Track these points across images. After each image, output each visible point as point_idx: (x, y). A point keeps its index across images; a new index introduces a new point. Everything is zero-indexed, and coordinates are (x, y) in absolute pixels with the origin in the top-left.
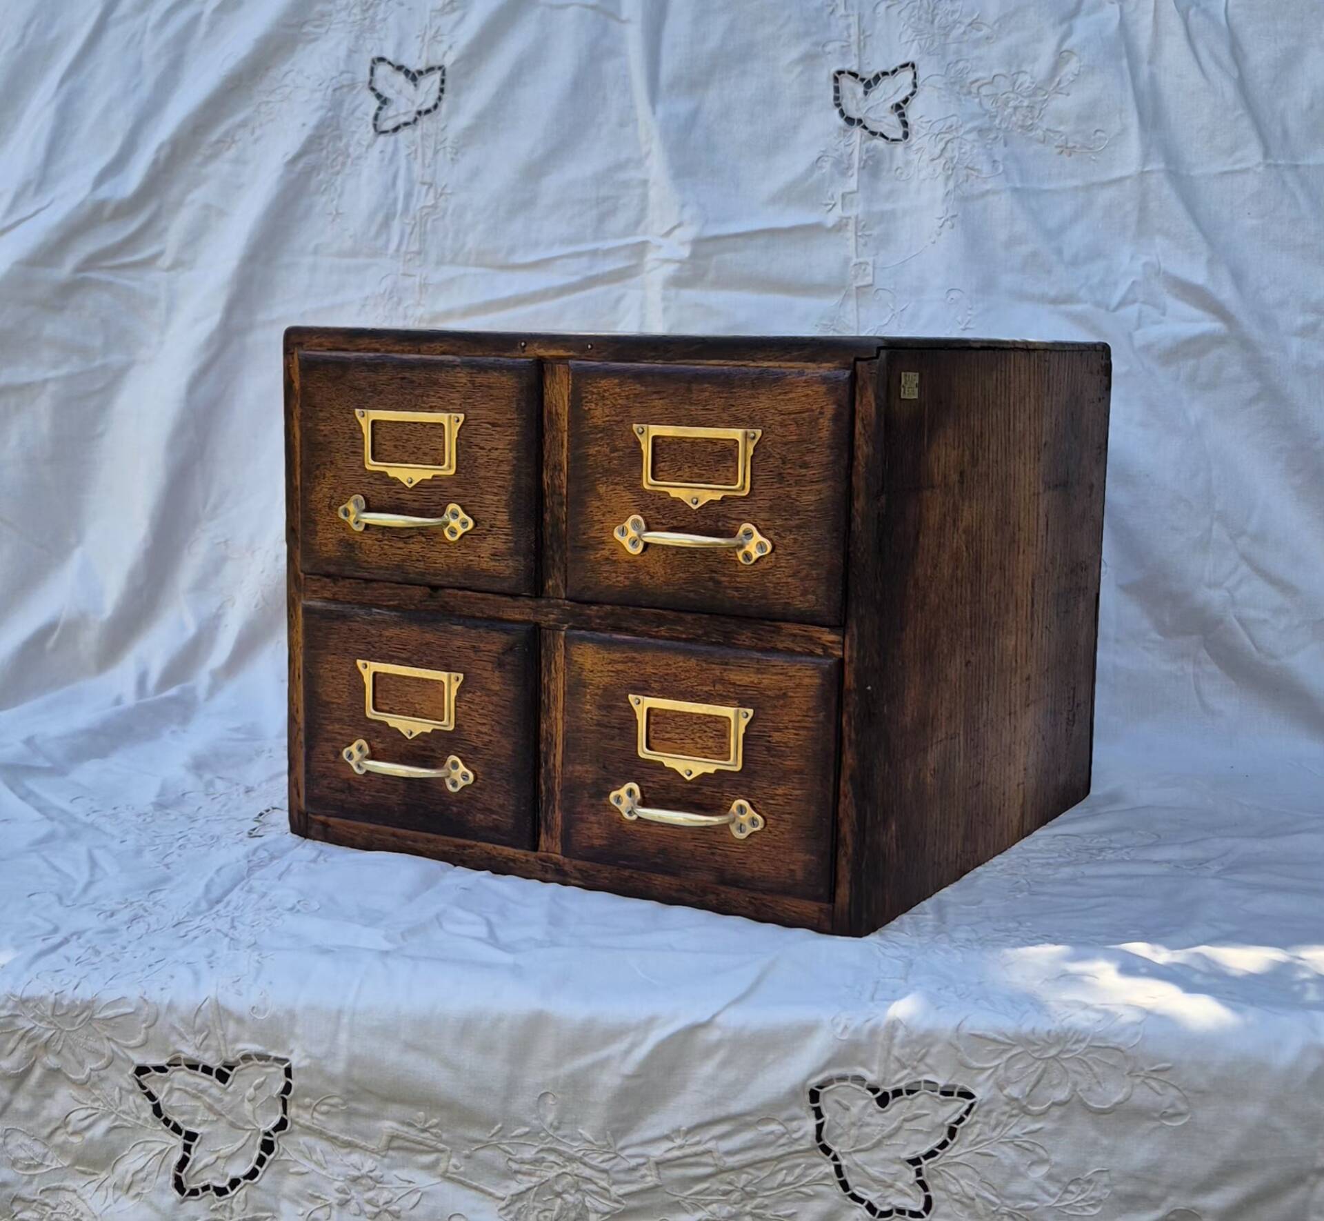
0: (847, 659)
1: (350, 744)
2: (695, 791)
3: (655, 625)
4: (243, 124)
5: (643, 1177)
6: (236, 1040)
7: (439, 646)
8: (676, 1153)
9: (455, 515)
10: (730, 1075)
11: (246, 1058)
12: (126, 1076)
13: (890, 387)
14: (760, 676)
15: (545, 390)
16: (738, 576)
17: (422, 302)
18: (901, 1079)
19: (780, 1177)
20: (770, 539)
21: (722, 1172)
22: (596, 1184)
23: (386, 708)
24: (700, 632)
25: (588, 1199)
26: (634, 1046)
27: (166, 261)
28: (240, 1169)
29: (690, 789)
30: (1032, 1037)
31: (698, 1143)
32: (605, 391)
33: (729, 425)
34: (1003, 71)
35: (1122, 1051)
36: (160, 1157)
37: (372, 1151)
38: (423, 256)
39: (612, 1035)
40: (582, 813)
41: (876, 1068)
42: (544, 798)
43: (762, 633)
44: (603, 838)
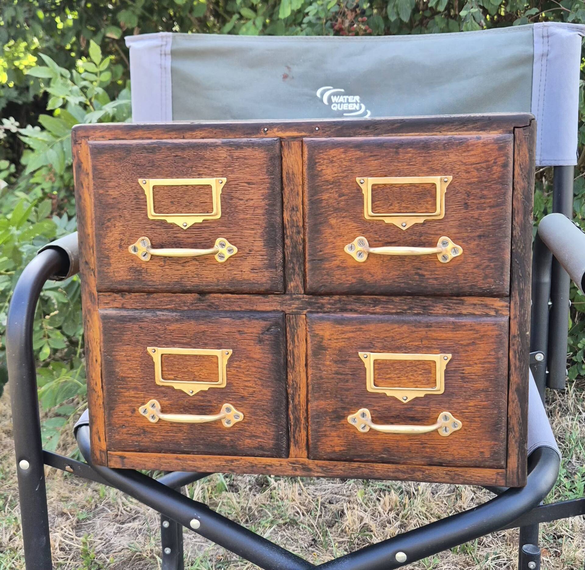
0: (512, 317)
1: (143, 404)
2: (409, 409)
3: (372, 305)
7: (212, 333)
9: (223, 245)
14: (455, 333)
15: (284, 159)
16: (436, 270)
20: (461, 245)
23: (172, 377)
24: (405, 308)
29: (406, 409)
32: (333, 157)
33: (428, 174)
40: (325, 431)
42: (292, 424)
43: (451, 305)
44: (342, 446)
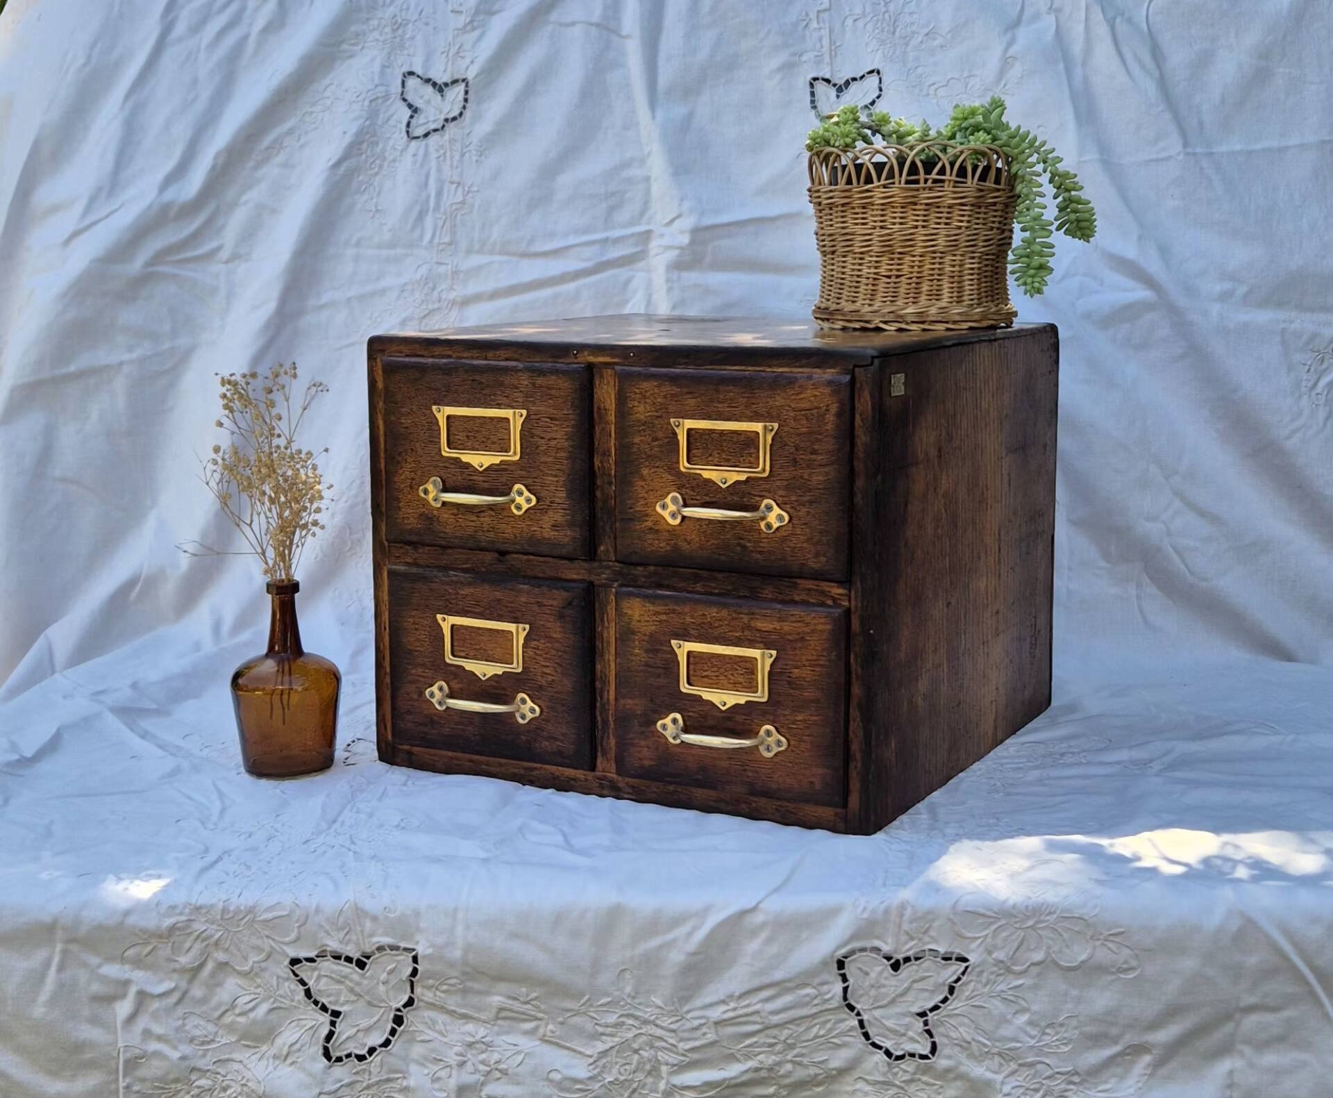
0: (853, 609)
1: (432, 686)
2: (729, 719)
3: (691, 582)
4: (290, 132)
5: (704, 1034)
6: (372, 935)
7: (508, 602)
8: (731, 1014)
9: (520, 493)
10: (773, 949)
11: (380, 949)
12: (282, 966)
13: (882, 386)
14: (781, 623)
15: (595, 390)
16: (761, 542)
17: (455, 287)
18: (909, 949)
19: (815, 1030)
20: (787, 512)
21: (767, 1028)
22: (666, 1041)
23: (463, 654)
24: (730, 588)
25: (660, 1053)
26: (695, 929)
27: (225, 254)
28: (376, 1039)
29: (723, 717)
30: (1014, 912)
31: (748, 1006)
32: (646, 391)
33: (751, 419)
34: (957, 76)
35: (1085, 920)
36: (311, 1032)
37: (484, 1022)
38: (453, 247)
39: (677, 921)
40: (631, 739)
41: (890, 940)
42: (600, 727)
43: (782, 588)
44: (651, 759)
